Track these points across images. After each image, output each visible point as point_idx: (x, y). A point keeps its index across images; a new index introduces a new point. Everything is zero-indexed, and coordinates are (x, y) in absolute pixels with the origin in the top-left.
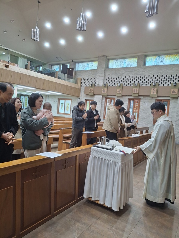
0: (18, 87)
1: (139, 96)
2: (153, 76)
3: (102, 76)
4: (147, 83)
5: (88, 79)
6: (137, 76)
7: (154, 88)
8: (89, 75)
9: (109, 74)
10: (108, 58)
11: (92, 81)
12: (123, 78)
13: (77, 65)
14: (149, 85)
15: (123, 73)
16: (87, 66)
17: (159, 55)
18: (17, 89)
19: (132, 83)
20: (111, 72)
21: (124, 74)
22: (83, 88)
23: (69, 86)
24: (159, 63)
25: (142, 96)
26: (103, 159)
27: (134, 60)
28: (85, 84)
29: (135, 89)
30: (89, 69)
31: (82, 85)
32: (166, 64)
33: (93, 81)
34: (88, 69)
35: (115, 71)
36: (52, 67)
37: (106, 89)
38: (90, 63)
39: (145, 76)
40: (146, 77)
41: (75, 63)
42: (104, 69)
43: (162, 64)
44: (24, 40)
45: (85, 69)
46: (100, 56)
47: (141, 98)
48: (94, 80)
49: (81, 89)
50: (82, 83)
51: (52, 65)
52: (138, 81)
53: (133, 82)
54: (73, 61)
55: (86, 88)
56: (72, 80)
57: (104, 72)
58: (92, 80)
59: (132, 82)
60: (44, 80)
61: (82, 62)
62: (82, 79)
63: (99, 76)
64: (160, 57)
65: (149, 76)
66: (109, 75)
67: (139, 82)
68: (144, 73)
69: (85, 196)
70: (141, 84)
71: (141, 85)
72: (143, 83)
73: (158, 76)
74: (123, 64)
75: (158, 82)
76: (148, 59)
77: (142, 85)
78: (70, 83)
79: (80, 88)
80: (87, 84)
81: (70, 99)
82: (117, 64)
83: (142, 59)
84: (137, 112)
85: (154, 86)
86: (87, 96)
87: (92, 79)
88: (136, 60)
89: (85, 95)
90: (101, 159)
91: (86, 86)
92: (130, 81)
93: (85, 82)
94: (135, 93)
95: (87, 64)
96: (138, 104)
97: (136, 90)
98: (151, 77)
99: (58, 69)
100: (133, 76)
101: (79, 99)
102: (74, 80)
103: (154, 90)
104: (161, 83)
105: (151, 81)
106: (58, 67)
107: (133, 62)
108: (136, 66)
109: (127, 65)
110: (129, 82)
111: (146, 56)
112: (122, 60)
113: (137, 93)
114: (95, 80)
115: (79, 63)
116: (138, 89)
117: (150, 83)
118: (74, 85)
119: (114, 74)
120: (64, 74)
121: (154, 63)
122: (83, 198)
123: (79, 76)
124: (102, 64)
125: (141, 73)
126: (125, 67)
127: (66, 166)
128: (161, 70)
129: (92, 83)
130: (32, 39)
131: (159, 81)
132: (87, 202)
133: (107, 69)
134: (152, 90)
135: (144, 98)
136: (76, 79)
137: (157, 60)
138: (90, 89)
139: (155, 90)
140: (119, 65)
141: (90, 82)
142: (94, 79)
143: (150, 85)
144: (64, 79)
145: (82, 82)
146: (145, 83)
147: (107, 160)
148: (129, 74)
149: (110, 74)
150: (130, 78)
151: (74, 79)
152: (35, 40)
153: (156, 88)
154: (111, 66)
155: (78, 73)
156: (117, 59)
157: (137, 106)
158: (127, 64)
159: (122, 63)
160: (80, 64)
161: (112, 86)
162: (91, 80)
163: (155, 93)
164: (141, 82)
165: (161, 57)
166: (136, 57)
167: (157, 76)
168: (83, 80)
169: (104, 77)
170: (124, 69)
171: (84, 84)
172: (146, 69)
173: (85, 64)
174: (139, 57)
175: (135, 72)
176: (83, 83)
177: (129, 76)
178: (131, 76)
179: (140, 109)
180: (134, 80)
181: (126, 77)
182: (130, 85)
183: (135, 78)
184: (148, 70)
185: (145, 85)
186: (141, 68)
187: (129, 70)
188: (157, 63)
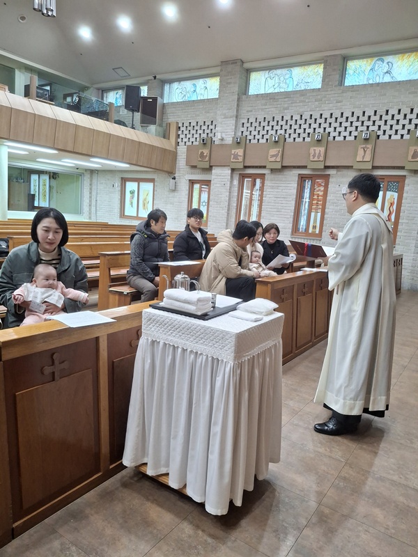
0: (9, 147)
1: (327, 167)
2: (364, 112)
3: (231, 117)
4: (347, 134)
5: (195, 124)
6: (321, 115)
7: (364, 146)
8: (197, 113)
9: (250, 109)
10: (247, 65)
11: (206, 131)
12: (285, 121)
13: (167, 87)
14: (352, 138)
15: (286, 105)
16: (192, 90)
17: (380, 55)
18: (9, 153)
19: (309, 134)
20: (254, 105)
21: (287, 108)
22: (182, 150)
23: (146, 144)
24: (381, 76)
25: (333, 167)
26: (180, 350)
27: (316, 70)
28: (187, 140)
29: (315, 150)
30: (199, 99)
31: (179, 140)
32: (399, 79)
33: (209, 131)
34: (194, 98)
35: (263, 102)
36: (105, 95)
37: (240, 152)
38: (200, 83)
39: (342, 114)
40: (345, 116)
41: (163, 82)
42: (236, 97)
43: (387, 79)
44: (23, 18)
45: (186, 99)
46: (224, 63)
47: (331, 172)
48: (211, 127)
49: (179, 152)
50: (181, 136)
51: (104, 91)
52: (325, 128)
53: (311, 131)
54: (155, 77)
55: (190, 149)
56: (153, 128)
57: (236, 106)
58: (205, 128)
59: (307, 131)
60: (77, 126)
61: (180, 80)
62: (180, 125)
63: (223, 117)
64: (383, 61)
65: (353, 113)
66: (250, 113)
67: (328, 130)
68: (339, 104)
69: (128, 460)
70: (333, 134)
71: (331, 138)
72: (337, 134)
73: (376, 112)
74: (286, 83)
75: (376, 128)
76: (352, 65)
77: (334, 137)
78: (147, 136)
79: (176, 149)
80: (194, 140)
81: (152, 180)
82: (271, 82)
83: (336, 66)
84: (320, 211)
85: (366, 140)
86: (193, 171)
87: (204, 125)
88: (319, 69)
89: (187, 169)
90: (171, 348)
91: (190, 143)
92: (303, 127)
93: (187, 132)
94: (316, 159)
95: (194, 85)
96: (322, 189)
97: (317, 152)
98: (358, 117)
99: (118, 100)
100: (311, 115)
101: (174, 178)
102: (160, 129)
103: (365, 151)
104: (385, 131)
105: (357, 127)
106: (118, 96)
107: (310, 77)
108: (320, 86)
109: (297, 85)
110: (301, 131)
111: (345, 59)
112: (284, 71)
113: (321, 159)
115: (171, 82)
116: (322, 149)
117: (355, 133)
118: (158, 142)
119: (262, 109)
120: (133, 111)
121: (366, 77)
122: (123, 467)
123: (171, 118)
124: (230, 83)
125: (331, 105)
126: (290, 89)
127: (53, 373)
128: (385, 95)
129: (204, 136)
130: (34, 9)
131: (380, 126)
132: (136, 479)
133: (244, 96)
134: (361, 152)
135: (339, 173)
136: (164, 125)
137: (376, 68)
138: (200, 151)
139: (369, 152)
140: (275, 87)
141: (201, 132)
142: (212, 124)
143: (356, 137)
144: (133, 125)
145: (180, 132)
146: (343, 134)
147: (191, 351)
148: (301, 110)
149: (251, 111)
150: (303, 121)
151: (161, 125)
152: (43, 14)
153: (370, 146)
154: (253, 90)
155: (169, 110)
156: (269, 69)
157: (321, 193)
158: (295, 83)
159: (282, 79)
160: (175, 85)
161: (256, 141)
162: (203, 128)
163: (368, 158)
164: (332, 129)
165: (386, 61)
166: (321, 63)
167: (373, 113)
168: (182, 129)
169: (237, 117)
170: (287, 95)
171: (184, 140)
172: (344, 94)
173: (188, 85)
174: (326, 62)
175: (317, 103)
176: (183, 136)
177: (301, 116)
178: (306, 116)
179: (327, 203)
180: (313, 126)
181: (292, 117)
182: (304, 138)
183: (316, 119)
184: (351, 98)
185: (341, 138)
186: (332, 92)
187: (302, 98)
188: (375, 76)
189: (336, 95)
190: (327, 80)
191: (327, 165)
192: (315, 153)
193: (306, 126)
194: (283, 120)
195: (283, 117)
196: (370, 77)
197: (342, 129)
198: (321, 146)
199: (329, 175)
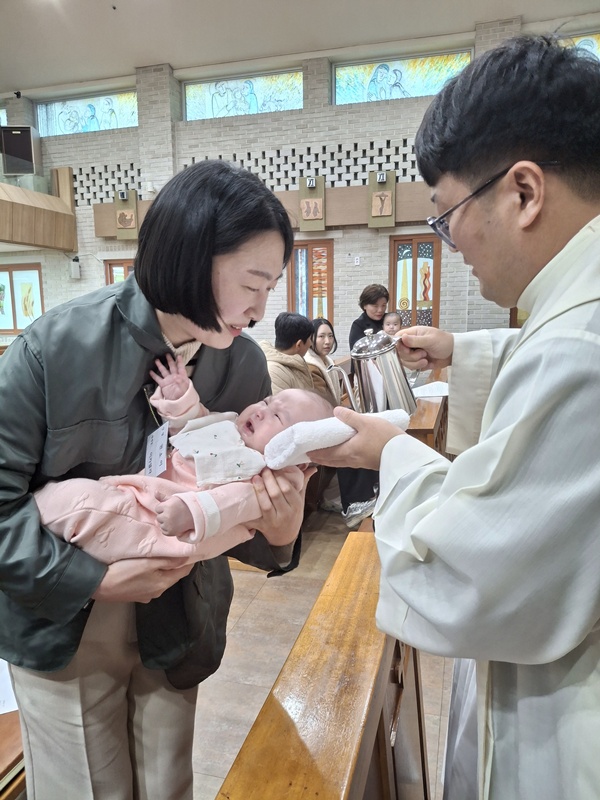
1: (329, 228)
2: (372, 144)
3: (165, 156)
4: (350, 176)
5: (102, 170)
6: (309, 149)
7: (380, 193)
8: (104, 151)
9: (193, 142)
10: (179, 74)
11: (124, 180)
12: (253, 160)
13: (41, 111)
14: (359, 182)
15: (252, 136)
16: (89, 114)
17: (382, 59)
19: (294, 179)
20: (199, 136)
21: (254, 141)
22: (85, 214)
24: (388, 91)
25: (337, 228)
27: (290, 82)
28: (90, 196)
29: (308, 203)
30: (102, 128)
31: (77, 197)
32: (414, 95)
33: (128, 180)
34: (93, 128)
35: (215, 131)
38: (101, 103)
39: (340, 147)
40: (345, 149)
41: (34, 103)
42: (169, 124)
43: (397, 94)
45: (79, 129)
46: (141, 70)
47: (335, 235)
48: (130, 173)
49: (80, 218)
50: (80, 190)
52: (317, 170)
53: (296, 174)
54: (18, 95)
55: (99, 210)
56: (28, 179)
57: (170, 138)
58: (121, 174)
59: (291, 174)
61: (64, 99)
62: (76, 172)
63: (150, 156)
64: (387, 69)
65: (356, 145)
66: (194, 150)
67: (322, 172)
68: (334, 132)
70: (330, 178)
71: (328, 184)
72: (335, 177)
73: (388, 142)
74: (245, 102)
75: (391, 166)
76: (343, 75)
77: (333, 183)
79: (74, 211)
80: (103, 195)
81: (36, 266)
82: (220, 101)
83: (321, 74)
84: (325, 294)
85: (382, 184)
86: (109, 245)
87: (119, 170)
88: (297, 81)
89: (99, 243)
91: (99, 201)
92: (283, 168)
93: (90, 183)
94: (311, 216)
95: (90, 106)
96: (325, 261)
97: (312, 206)
98: (364, 151)
100: (294, 151)
101: (76, 260)
102: (41, 181)
103: (382, 201)
104: (405, 171)
105: (364, 166)
107: (285, 92)
108: (300, 106)
109: (264, 105)
110: (281, 175)
111: (334, 64)
112: (240, 83)
113: (320, 215)
114: (134, 173)
115: (47, 102)
116: (319, 201)
117: (361, 176)
118: (42, 202)
119: (214, 143)
121: (366, 92)
123: (59, 161)
124: (155, 102)
125: (322, 134)
126: (253, 111)
128: (399, 117)
129: (122, 187)
131: (397, 164)
133: (181, 123)
134: (376, 202)
135: (347, 236)
136: (47, 173)
137: (379, 79)
138: (119, 212)
139: (388, 202)
140: (229, 108)
141: (115, 181)
142: (132, 169)
143: (364, 181)
145: (77, 184)
146: (345, 177)
148: (277, 142)
149: (197, 146)
150: (282, 160)
151: (40, 174)
153: (389, 193)
154: (193, 113)
155: (51, 149)
156: (217, 79)
157: (324, 268)
158: (260, 102)
159: (238, 95)
160: (57, 108)
162: (117, 175)
163: (388, 211)
164: (327, 171)
165: (392, 69)
166: (297, 71)
167: (385, 145)
168: (79, 178)
169: (174, 156)
170: (251, 120)
171: (86, 196)
172: (340, 118)
173: (80, 106)
174: (304, 68)
175: (300, 131)
176: (84, 190)
177: (278, 152)
178: (286, 151)
179: (335, 283)
180: (299, 166)
181: (264, 153)
182: (287, 186)
183: (301, 157)
184: (350, 122)
185: (343, 184)
186: (322, 115)
187: (276, 124)
188: (378, 90)
189: (328, 119)
190: (310, 97)
191: (329, 224)
192: (308, 207)
193: (288, 167)
194: (249, 159)
195: (249, 154)
196: (373, 91)
197: (343, 170)
198: (316, 197)
199: (333, 239)
